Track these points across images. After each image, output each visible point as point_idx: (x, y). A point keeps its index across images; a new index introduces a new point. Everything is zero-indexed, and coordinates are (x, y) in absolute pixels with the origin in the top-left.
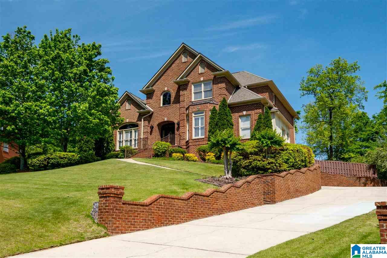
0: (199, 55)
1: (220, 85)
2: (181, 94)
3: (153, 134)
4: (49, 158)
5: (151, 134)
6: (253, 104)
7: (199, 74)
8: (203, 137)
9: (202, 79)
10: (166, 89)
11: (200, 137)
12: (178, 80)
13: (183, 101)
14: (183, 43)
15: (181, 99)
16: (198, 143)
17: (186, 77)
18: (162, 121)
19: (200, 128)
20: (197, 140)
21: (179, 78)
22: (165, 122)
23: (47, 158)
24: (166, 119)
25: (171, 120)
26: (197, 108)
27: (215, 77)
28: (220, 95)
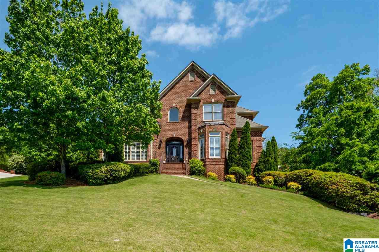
0: (212, 76)
1: (230, 109)
2: (192, 112)
3: (161, 148)
4: (112, 170)
5: (159, 148)
6: (255, 131)
7: (210, 95)
8: (219, 157)
9: (213, 100)
10: (174, 105)
11: (215, 157)
12: (191, 97)
13: (194, 120)
14: (193, 61)
15: (192, 117)
16: (215, 163)
17: (198, 96)
18: (171, 137)
19: (215, 148)
20: (214, 160)
21: (192, 96)
22: (174, 138)
23: (111, 170)
24: (174, 136)
25: (180, 137)
26: (214, 129)
27: (226, 100)
28: (230, 118)
